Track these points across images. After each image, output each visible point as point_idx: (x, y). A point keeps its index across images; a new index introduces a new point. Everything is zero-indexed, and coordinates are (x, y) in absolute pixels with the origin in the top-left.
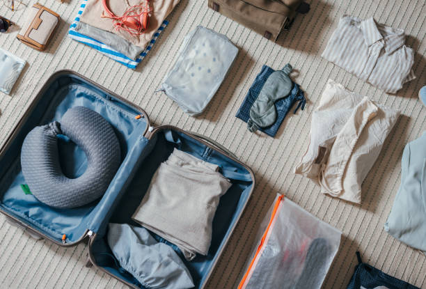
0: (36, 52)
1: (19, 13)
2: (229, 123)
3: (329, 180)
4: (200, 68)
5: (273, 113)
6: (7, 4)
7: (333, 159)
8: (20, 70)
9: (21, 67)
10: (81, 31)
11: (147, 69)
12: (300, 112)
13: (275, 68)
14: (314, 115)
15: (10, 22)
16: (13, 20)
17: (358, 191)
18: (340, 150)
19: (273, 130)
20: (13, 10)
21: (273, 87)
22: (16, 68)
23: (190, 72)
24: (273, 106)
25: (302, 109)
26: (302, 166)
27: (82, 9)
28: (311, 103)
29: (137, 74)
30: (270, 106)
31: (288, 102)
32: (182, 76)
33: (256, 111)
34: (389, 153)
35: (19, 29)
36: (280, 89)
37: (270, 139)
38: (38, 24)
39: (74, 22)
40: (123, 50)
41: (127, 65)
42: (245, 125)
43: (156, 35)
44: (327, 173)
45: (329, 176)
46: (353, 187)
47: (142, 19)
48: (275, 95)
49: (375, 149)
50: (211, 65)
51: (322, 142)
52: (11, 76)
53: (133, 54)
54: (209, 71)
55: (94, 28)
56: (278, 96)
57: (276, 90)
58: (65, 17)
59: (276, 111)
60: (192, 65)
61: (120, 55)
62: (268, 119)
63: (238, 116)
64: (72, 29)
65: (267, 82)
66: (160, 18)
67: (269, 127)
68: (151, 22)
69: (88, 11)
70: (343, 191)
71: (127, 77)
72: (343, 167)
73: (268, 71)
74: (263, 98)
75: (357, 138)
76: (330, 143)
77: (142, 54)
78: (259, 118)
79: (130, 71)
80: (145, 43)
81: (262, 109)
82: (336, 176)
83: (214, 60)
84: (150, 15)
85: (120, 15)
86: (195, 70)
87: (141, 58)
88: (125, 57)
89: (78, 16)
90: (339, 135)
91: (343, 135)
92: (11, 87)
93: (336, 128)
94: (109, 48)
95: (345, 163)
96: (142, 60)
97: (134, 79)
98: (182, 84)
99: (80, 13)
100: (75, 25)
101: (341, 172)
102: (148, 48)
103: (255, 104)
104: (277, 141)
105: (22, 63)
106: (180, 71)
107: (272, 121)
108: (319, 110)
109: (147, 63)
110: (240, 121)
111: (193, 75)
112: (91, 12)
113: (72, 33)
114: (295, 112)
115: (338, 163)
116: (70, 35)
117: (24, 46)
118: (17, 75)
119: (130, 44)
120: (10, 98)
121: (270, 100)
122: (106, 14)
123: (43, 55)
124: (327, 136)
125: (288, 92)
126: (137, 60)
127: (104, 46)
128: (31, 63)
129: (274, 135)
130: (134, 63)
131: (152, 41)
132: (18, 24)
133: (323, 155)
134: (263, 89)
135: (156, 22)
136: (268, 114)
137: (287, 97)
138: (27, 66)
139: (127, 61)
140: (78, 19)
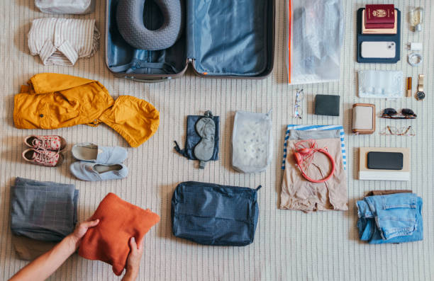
1: (382, 127)
5: (199, 130)
6: (394, 129)
8: (360, 89)
9: (360, 92)
10: (335, 131)
11: (279, 129)
16: (383, 119)
20: (388, 127)
27: (343, 148)
29: (284, 123)
31: (191, 146)
37: (192, 114)
39: (343, 136)
41: (293, 125)
47: (299, 157)
48: (204, 143)
53: (293, 135)
55: (328, 137)
58: (352, 136)
61: (302, 129)
64: (342, 130)
66: (288, 165)
68: (294, 160)
73: (214, 158)
77: (288, 137)
79: (290, 123)
84: (297, 164)
85: (316, 154)
87: (287, 134)
88: (298, 129)
89: (343, 142)
97: (284, 119)
99: (343, 145)
100: (341, 134)
105: (361, 94)
107: (197, 126)
113: (341, 128)
116: (341, 125)
119: (299, 139)
122: (325, 150)
126: (289, 132)
127: (315, 129)
129: (188, 118)
130: (289, 128)
135: (290, 161)
137: (194, 147)
139: (295, 128)
140: (342, 140)
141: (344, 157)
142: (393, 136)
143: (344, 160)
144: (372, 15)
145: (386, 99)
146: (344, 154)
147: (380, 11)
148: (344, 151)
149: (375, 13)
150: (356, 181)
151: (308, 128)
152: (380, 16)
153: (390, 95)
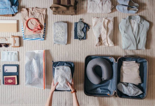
0: (18, 48)
1: (9, 40)
2: (74, 41)
3: (104, 44)
4: (60, 33)
5: (83, 33)
6: (4, 39)
7: (103, 39)
8: (17, 54)
9: (17, 53)
10: (26, 38)
12: (89, 30)
13: (77, 22)
14: (93, 29)
15: (8, 44)
16: (9, 43)
17: (112, 43)
18: (104, 36)
19: (85, 38)
20: (7, 40)
21: (80, 27)
22: (16, 54)
23: (59, 35)
24: (82, 31)
25: (89, 29)
26: (96, 45)
27: (23, 32)
28: (91, 26)
29: (45, 41)
30: (81, 32)
31: (85, 29)
32: (57, 37)
33: (79, 35)
34: (115, 29)
35: (11, 44)
36: (82, 26)
38: (15, 42)
39: (23, 36)
40: (39, 37)
41: (42, 40)
42: (78, 40)
43: (44, 28)
44: (103, 42)
45: (104, 43)
46: (111, 43)
47: (39, 27)
48: (81, 28)
49: (112, 31)
50: (63, 31)
51: (98, 36)
52: (16, 57)
53: (42, 36)
54: (63, 33)
55: (29, 36)
56: (82, 28)
57: (81, 27)
59: (84, 32)
60: (58, 33)
61: (38, 38)
62: (83, 35)
63: (75, 38)
64: (23, 38)
65: (78, 26)
66: (43, 24)
67: (84, 37)
68: (41, 26)
69: (25, 31)
70: (109, 45)
71: (43, 43)
72: (106, 39)
73: (76, 24)
74: (79, 31)
75: (106, 31)
76: (100, 35)
77: (44, 35)
78: (80, 36)
79: (43, 41)
80: (43, 32)
81: (80, 34)
82: (105, 42)
83: (63, 29)
84: (40, 25)
85: (33, 28)
86: (59, 34)
87: (44, 36)
88: (40, 38)
89: (23, 34)
90: (101, 32)
91: (102, 32)
92: (18, 59)
93: (100, 31)
94: (35, 38)
95: (106, 38)
96: (44, 37)
98: (58, 39)
99: (23, 33)
100: (24, 37)
101: (106, 41)
102: (44, 33)
103: (78, 33)
104: (87, 40)
105: (17, 52)
106: (56, 36)
107: (84, 35)
108: (94, 27)
109: (46, 37)
110: (76, 39)
111: (59, 36)
112: (26, 31)
113: (24, 39)
114: (88, 30)
115: (105, 39)
116: (24, 40)
117: (15, 48)
118: (17, 56)
119: (39, 35)
120: (19, 62)
121: (80, 30)
122: (30, 30)
123: (20, 48)
124: (99, 34)
125: (84, 26)
126: (43, 38)
127: (34, 38)
128: (19, 51)
129: (86, 39)
130: (43, 39)
131: (44, 31)
132: (10, 43)
133: (100, 39)
134: (77, 28)
135: (43, 26)
136: (82, 34)
137: (84, 27)
138: (18, 52)
139: (41, 39)
140: (24, 35)
141: (23, 28)
142: (5, 37)
143: (23, 27)
144: (13, 80)
145: (8, 51)
146: (22, 29)
147: (10, 82)
148: (23, 30)
149: (12, 81)
150: (18, 19)
151: (36, 39)
152: (10, 80)
153: (6, 52)
